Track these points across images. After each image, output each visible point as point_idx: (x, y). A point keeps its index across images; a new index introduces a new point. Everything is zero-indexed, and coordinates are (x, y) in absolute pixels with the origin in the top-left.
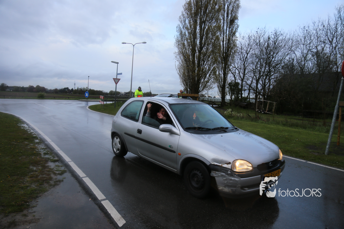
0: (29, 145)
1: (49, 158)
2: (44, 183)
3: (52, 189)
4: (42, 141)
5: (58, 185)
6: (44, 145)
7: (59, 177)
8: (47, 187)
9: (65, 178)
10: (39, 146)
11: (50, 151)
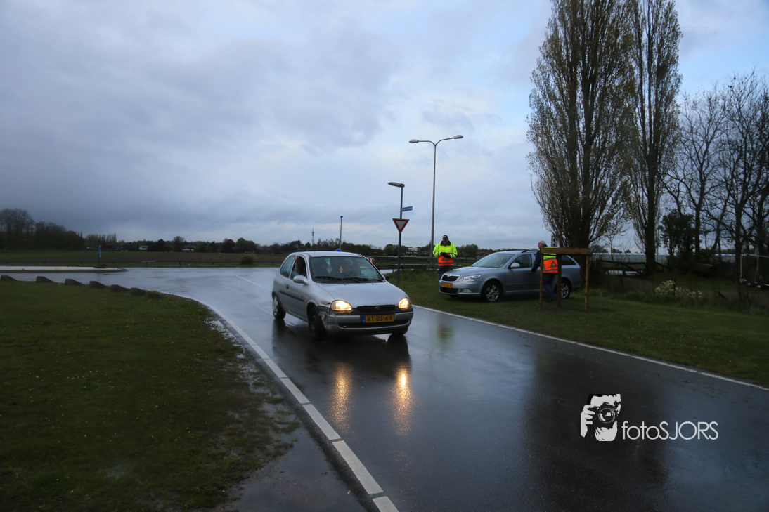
0: (225, 364)
1: (264, 395)
2: (256, 449)
3: (271, 463)
4: (251, 357)
5: (282, 454)
6: (253, 366)
7: (286, 438)
8: (260, 458)
9: (296, 441)
10: (244, 368)
11: (266, 380)
